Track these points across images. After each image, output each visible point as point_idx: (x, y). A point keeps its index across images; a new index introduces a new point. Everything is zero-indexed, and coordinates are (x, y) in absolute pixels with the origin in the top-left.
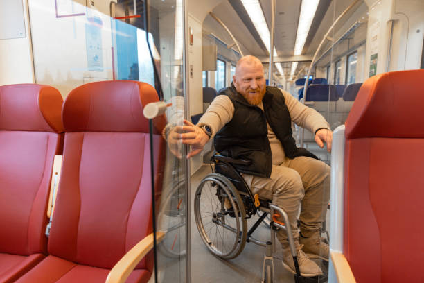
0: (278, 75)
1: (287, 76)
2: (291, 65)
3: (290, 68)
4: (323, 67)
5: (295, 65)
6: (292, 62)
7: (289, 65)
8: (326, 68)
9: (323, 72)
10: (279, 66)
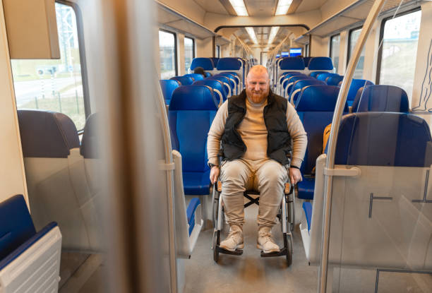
0: (251, 43)
1: (263, 44)
2: (269, 31)
3: (268, 34)
4: (322, 37)
5: (275, 31)
6: (270, 26)
7: (265, 30)
8: (328, 39)
9: (322, 44)
10: (251, 31)
